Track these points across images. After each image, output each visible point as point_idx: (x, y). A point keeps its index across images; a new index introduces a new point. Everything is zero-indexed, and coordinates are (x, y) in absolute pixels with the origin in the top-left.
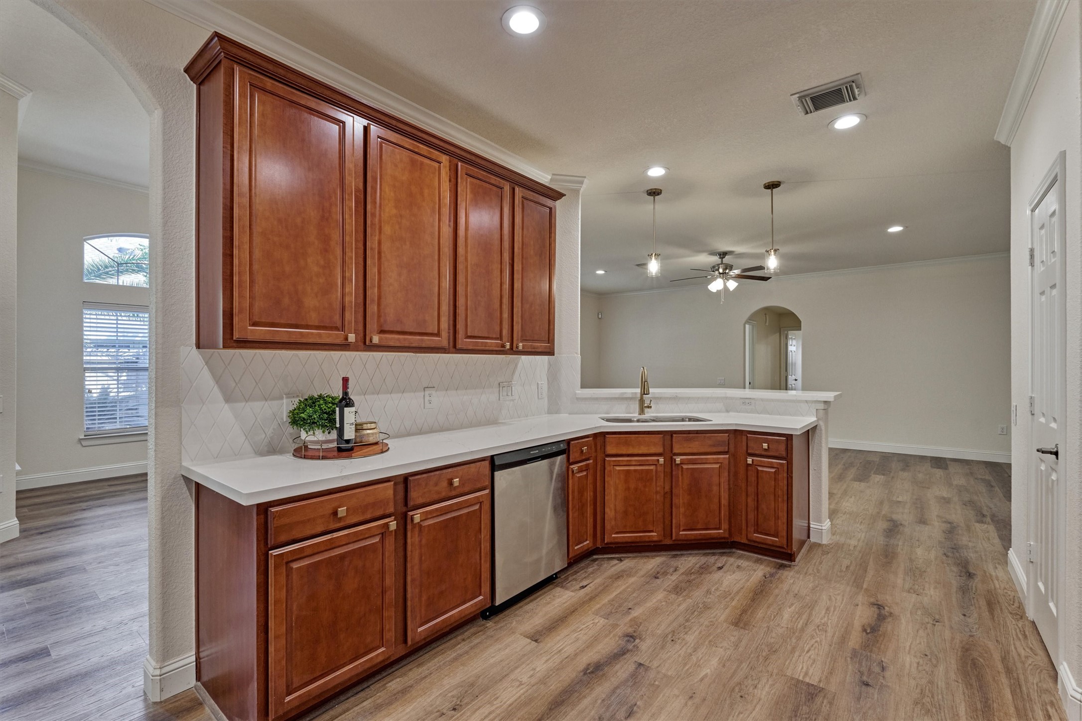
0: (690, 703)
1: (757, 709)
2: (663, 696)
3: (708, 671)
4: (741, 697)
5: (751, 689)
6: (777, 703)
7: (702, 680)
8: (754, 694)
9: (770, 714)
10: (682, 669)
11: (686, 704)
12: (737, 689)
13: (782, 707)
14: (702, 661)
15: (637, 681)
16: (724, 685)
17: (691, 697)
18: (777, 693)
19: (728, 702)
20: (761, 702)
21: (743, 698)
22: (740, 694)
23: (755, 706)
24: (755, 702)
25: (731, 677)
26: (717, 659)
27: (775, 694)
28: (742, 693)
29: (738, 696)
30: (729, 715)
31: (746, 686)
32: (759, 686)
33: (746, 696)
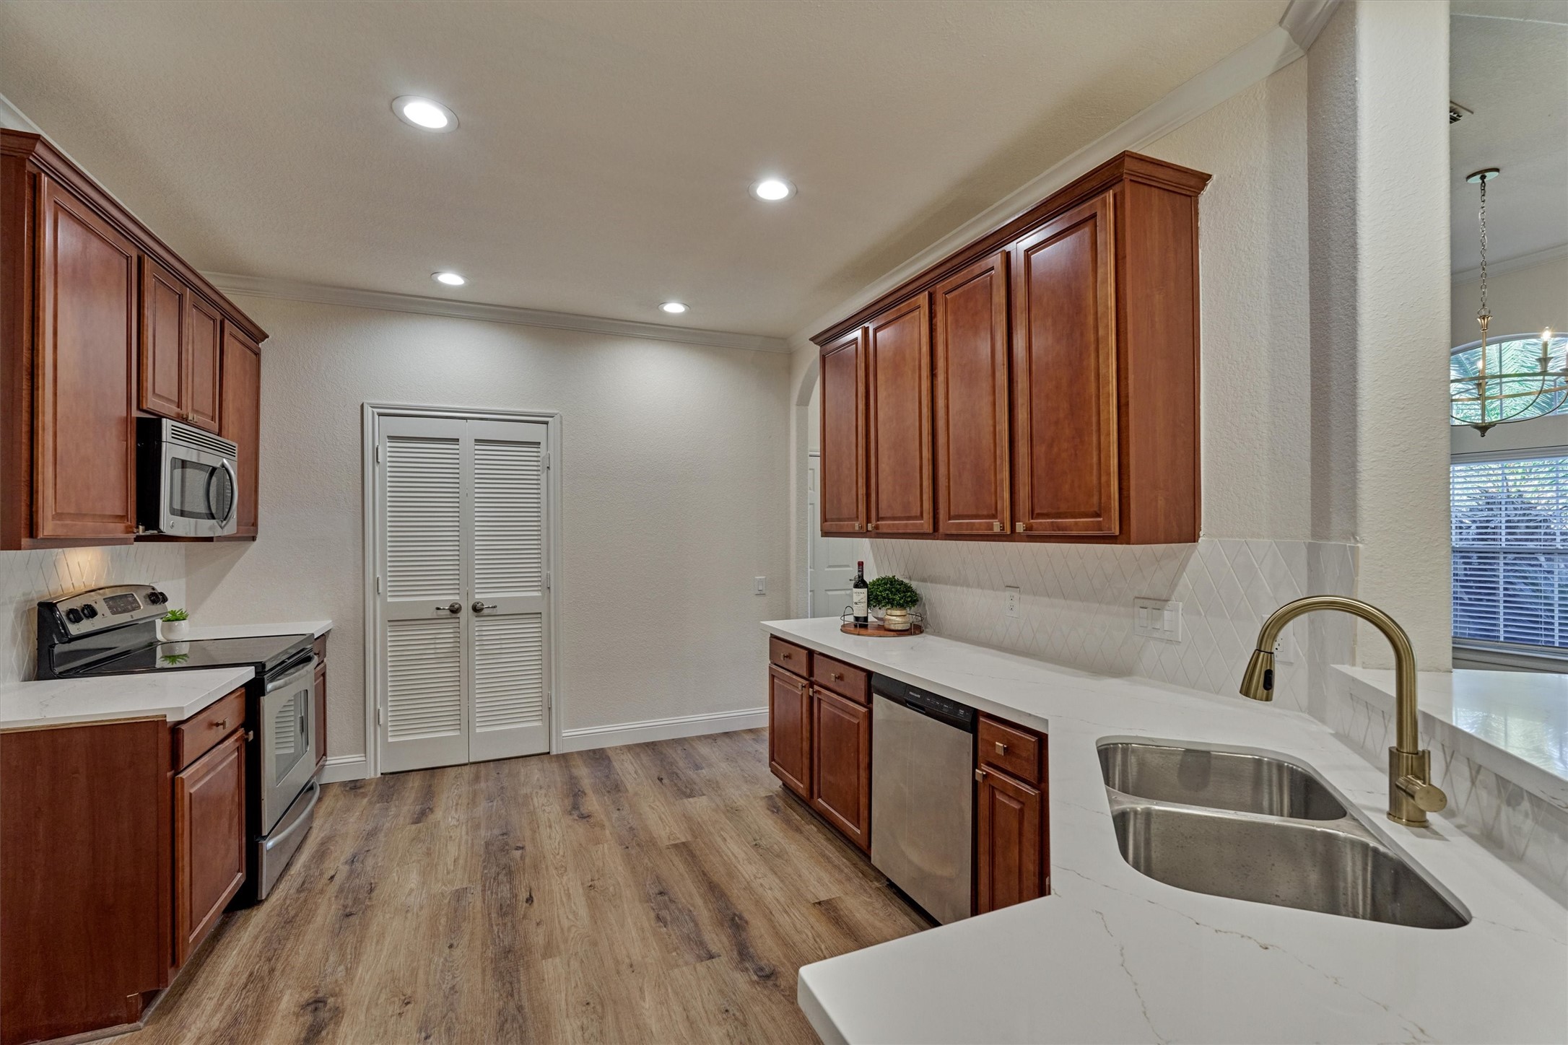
0: (627, 961)
1: (563, 1003)
2: (654, 949)
3: (647, 1006)
4: (588, 1004)
5: (585, 1022)
6: (547, 1026)
7: (641, 989)
8: (578, 1018)
9: (548, 1008)
10: (672, 986)
11: (629, 957)
12: (599, 1008)
13: (540, 1026)
14: (665, 1012)
15: (691, 942)
16: (615, 1002)
17: (631, 966)
18: (555, 1040)
19: (596, 988)
20: (564, 1014)
21: (585, 1004)
22: (592, 1005)
23: (567, 1005)
24: (571, 1010)
25: (617, 1018)
26: (654, 1030)
27: (556, 1038)
28: (590, 1008)
29: (591, 1001)
30: (584, 977)
31: (592, 1020)
32: (579, 1033)
33: (584, 1009)
